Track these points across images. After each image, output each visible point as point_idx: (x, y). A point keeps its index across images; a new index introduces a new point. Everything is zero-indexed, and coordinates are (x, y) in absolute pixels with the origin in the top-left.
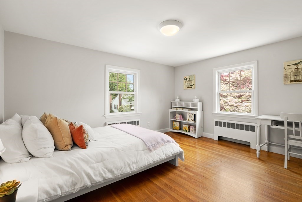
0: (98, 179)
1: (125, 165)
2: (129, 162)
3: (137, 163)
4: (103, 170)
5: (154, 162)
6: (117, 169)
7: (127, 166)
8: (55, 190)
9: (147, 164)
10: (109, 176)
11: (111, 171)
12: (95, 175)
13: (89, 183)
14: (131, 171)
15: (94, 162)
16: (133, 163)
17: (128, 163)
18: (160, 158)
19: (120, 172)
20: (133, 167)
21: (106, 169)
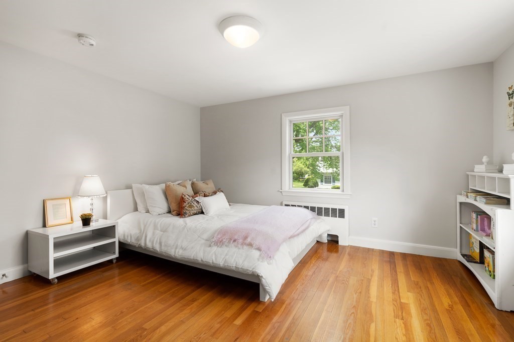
0: (149, 245)
1: (173, 246)
2: (179, 244)
3: (185, 249)
4: (157, 239)
5: (202, 260)
6: (166, 246)
7: (175, 247)
8: (128, 237)
9: (192, 258)
10: (157, 248)
11: (160, 244)
12: (150, 240)
13: (143, 245)
14: (174, 255)
15: (159, 229)
16: (182, 248)
17: (177, 245)
18: (214, 260)
19: (166, 249)
20: (178, 252)
21: (160, 239)
